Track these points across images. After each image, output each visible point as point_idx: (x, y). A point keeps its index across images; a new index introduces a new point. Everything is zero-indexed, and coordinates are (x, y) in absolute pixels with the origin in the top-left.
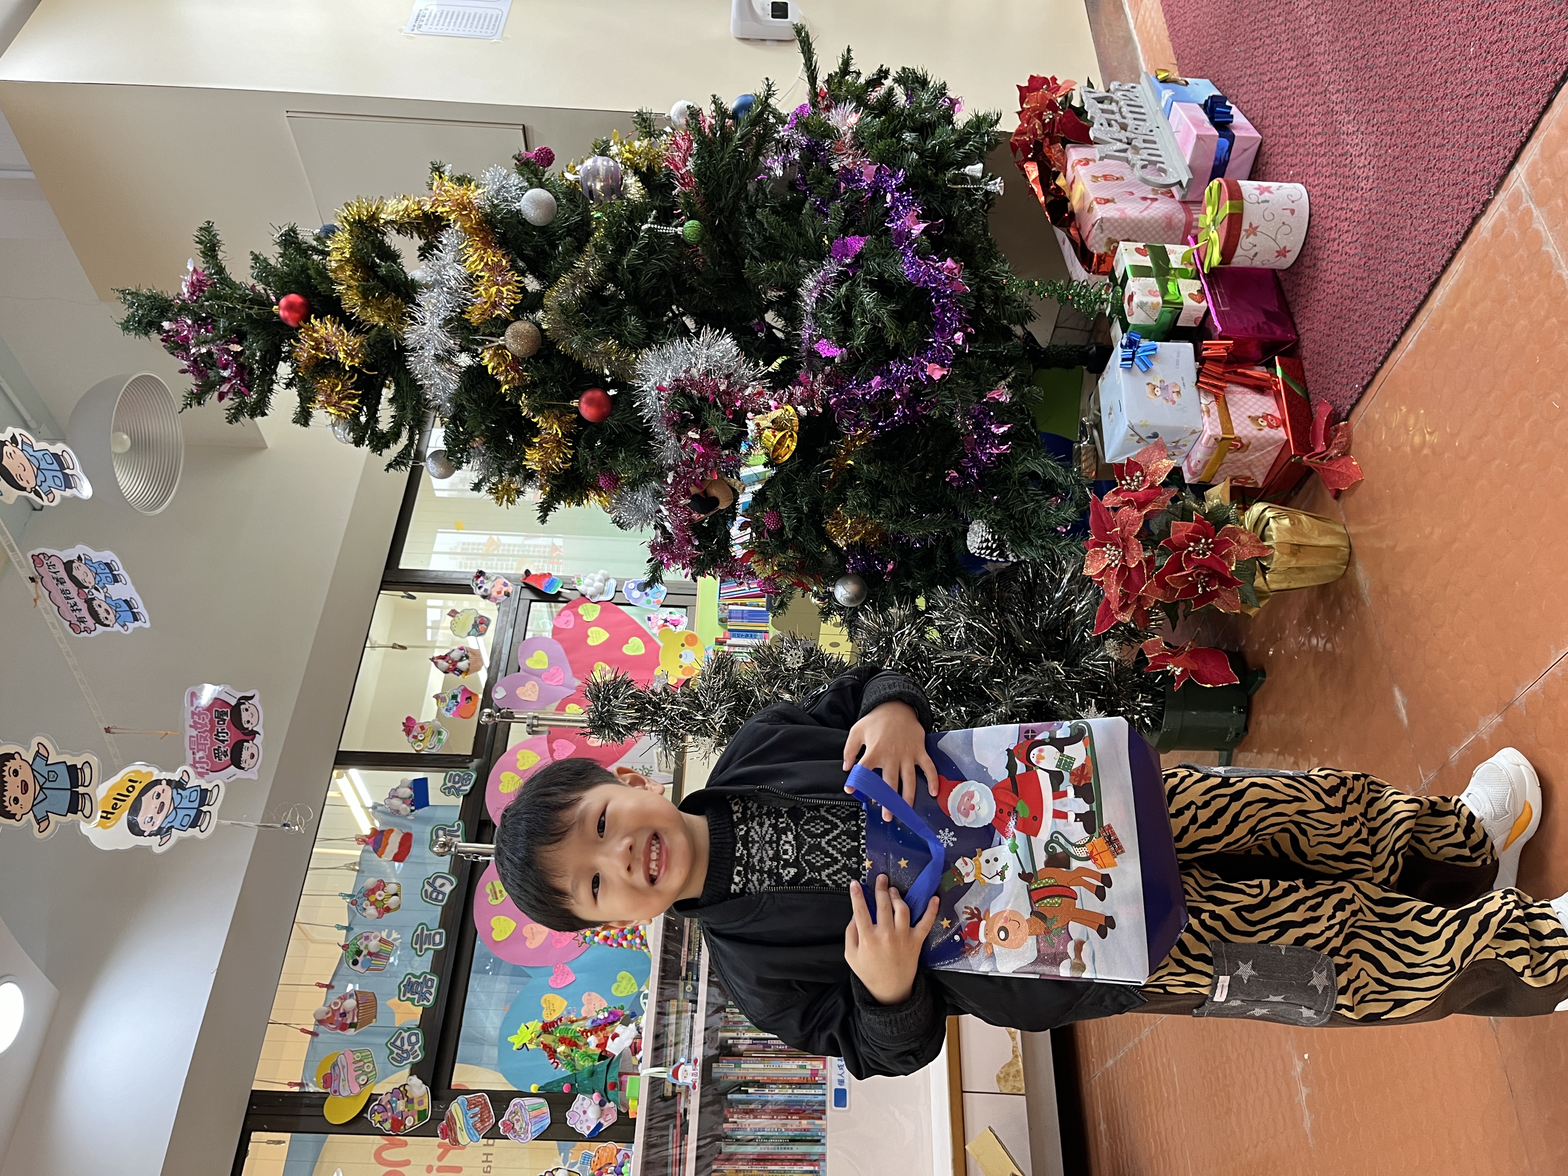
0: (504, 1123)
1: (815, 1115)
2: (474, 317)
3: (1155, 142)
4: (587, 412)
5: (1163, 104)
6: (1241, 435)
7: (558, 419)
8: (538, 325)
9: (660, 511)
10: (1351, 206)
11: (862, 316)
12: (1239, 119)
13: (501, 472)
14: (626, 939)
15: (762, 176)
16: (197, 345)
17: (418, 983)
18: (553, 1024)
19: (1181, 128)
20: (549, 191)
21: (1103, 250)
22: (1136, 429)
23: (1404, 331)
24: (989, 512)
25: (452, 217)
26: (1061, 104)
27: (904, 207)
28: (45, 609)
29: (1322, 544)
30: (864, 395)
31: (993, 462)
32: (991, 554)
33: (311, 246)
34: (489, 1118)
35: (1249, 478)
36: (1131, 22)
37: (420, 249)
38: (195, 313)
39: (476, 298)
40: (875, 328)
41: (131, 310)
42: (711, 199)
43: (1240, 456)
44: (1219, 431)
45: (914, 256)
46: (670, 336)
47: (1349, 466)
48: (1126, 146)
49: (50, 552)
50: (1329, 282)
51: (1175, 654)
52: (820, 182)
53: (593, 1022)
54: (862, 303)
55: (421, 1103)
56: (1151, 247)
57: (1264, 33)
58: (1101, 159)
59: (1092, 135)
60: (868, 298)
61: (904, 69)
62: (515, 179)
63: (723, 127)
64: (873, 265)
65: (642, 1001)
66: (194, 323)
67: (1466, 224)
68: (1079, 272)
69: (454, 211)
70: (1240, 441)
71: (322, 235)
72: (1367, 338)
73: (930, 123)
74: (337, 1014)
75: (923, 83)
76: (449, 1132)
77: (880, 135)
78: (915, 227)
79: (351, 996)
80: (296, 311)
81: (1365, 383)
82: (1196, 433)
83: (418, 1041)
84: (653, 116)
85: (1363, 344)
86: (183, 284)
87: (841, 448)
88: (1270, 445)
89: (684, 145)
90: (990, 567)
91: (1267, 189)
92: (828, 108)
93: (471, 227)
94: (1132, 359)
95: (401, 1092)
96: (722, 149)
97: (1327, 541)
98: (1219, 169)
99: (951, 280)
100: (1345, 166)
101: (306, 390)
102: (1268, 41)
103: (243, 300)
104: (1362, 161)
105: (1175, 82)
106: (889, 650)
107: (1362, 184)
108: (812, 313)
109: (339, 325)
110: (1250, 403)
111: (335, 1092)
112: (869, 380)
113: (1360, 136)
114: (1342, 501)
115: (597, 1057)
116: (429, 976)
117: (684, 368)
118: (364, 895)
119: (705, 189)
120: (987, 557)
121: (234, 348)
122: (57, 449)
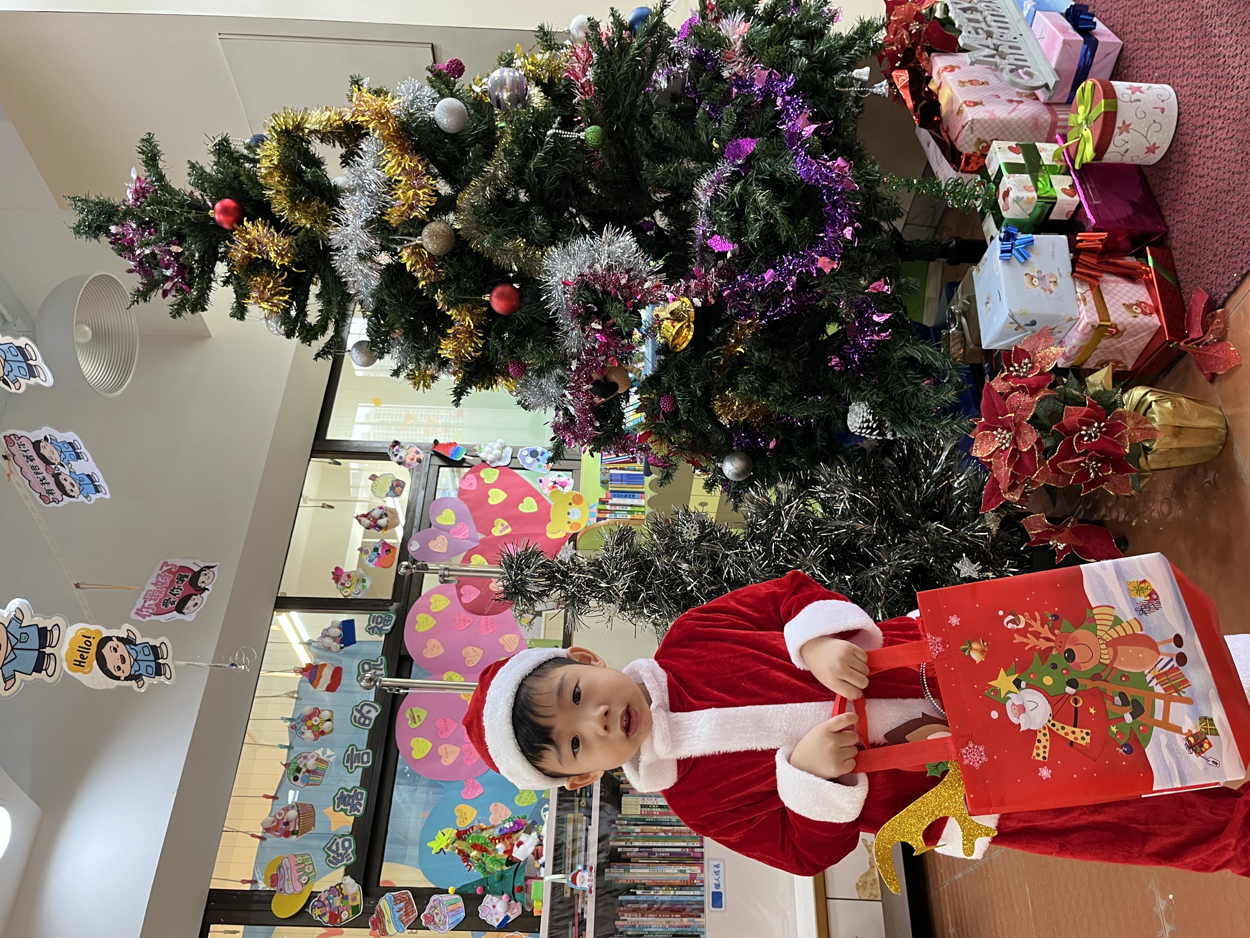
0: (425, 916)
1: (694, 913)
2: (393, 218)
3: (1019, 48)
4: (498, 306)
5: (1026, 13)
6: (1116, 322)
7: (470, 312)
8: (451, 226)
9: (564, 396)
10: (1225, 104)
11: (755, 213)
12: (1100, 27)
13: (418, 360)
15: (648, 89)
16: (140, 247)
17: (350, 796)
18: (465, 832)
19: (1045, 35)
20: (460, 99)
21: (974, 150)
22: (1015, 318)
24: (872, 395)
25: (371, 126)
26: (927, 14)
27: (794, 109)
28: (18, 483)
29: (1202, 425)
30: (756, 287)
31: (873, 348)
32: (870, 434)
33: (242, 155)
34: (413, 911)
35: (1120, 362)
37: (342, 156)
38: (139, 218)
39: (395, 200)
40: (767, 224)
41: (82, 216)
42: (609, 106)
43: (1114, 341)
44: (1095, 318)
45: (806, 155)
46: (574, 235)
47: (1226, 351)
48: (994, 52)
49: (19, 433)
50: (1201, 177)
51: (1059, 531)
52: (709, 89)
53: (500, 831)
54: (755, 200)
55: (354, 899)
56: (1021, 146)
58: (967, 65)
59: (961, 42)
60: (761, 196)
62: (428, 90)
63: (620, 38)
65: (542, 814)
66: (138, 227)
68: (944, 170)
69: (373, 120)
70: (1116, 328)
71: (253, 144)
72: (1246, 229)
73: (815, 31)
74: (282, 823)
76: (379, 925)
77: (770, 42)
78: (806, 129)
79: (293, 807)
80: (232, 215)
81: (1244, 272)
82: (1073, 321)
83: (350, 846)
84: (553, 30)
85: (1242, 235)
86: (128, 191)
87: (731, 336)
88: (1144, 331)
89: (583, 56)
90: (865, 445)
92: (717, 20)
93: (389, 134)
94: (1011, 252)
95: (337, 890)
96: (620, 59)
97: (1205, 423)
99: (841, 177)
101: (241, 288)
103: (181, 204)
106: (776, 521)
108: (706, 212)
109: (270, 227)
110: (1124, 292)
111: (281, 890)
112: (761, 273)
114: (1217, 384)
115: (504, 862)
116: (359, 790)
117: (587, 264)
118: (302, 721)
119: (605, 97)
120: (867, 436)
121: (175, 249)
122: (21, 342)
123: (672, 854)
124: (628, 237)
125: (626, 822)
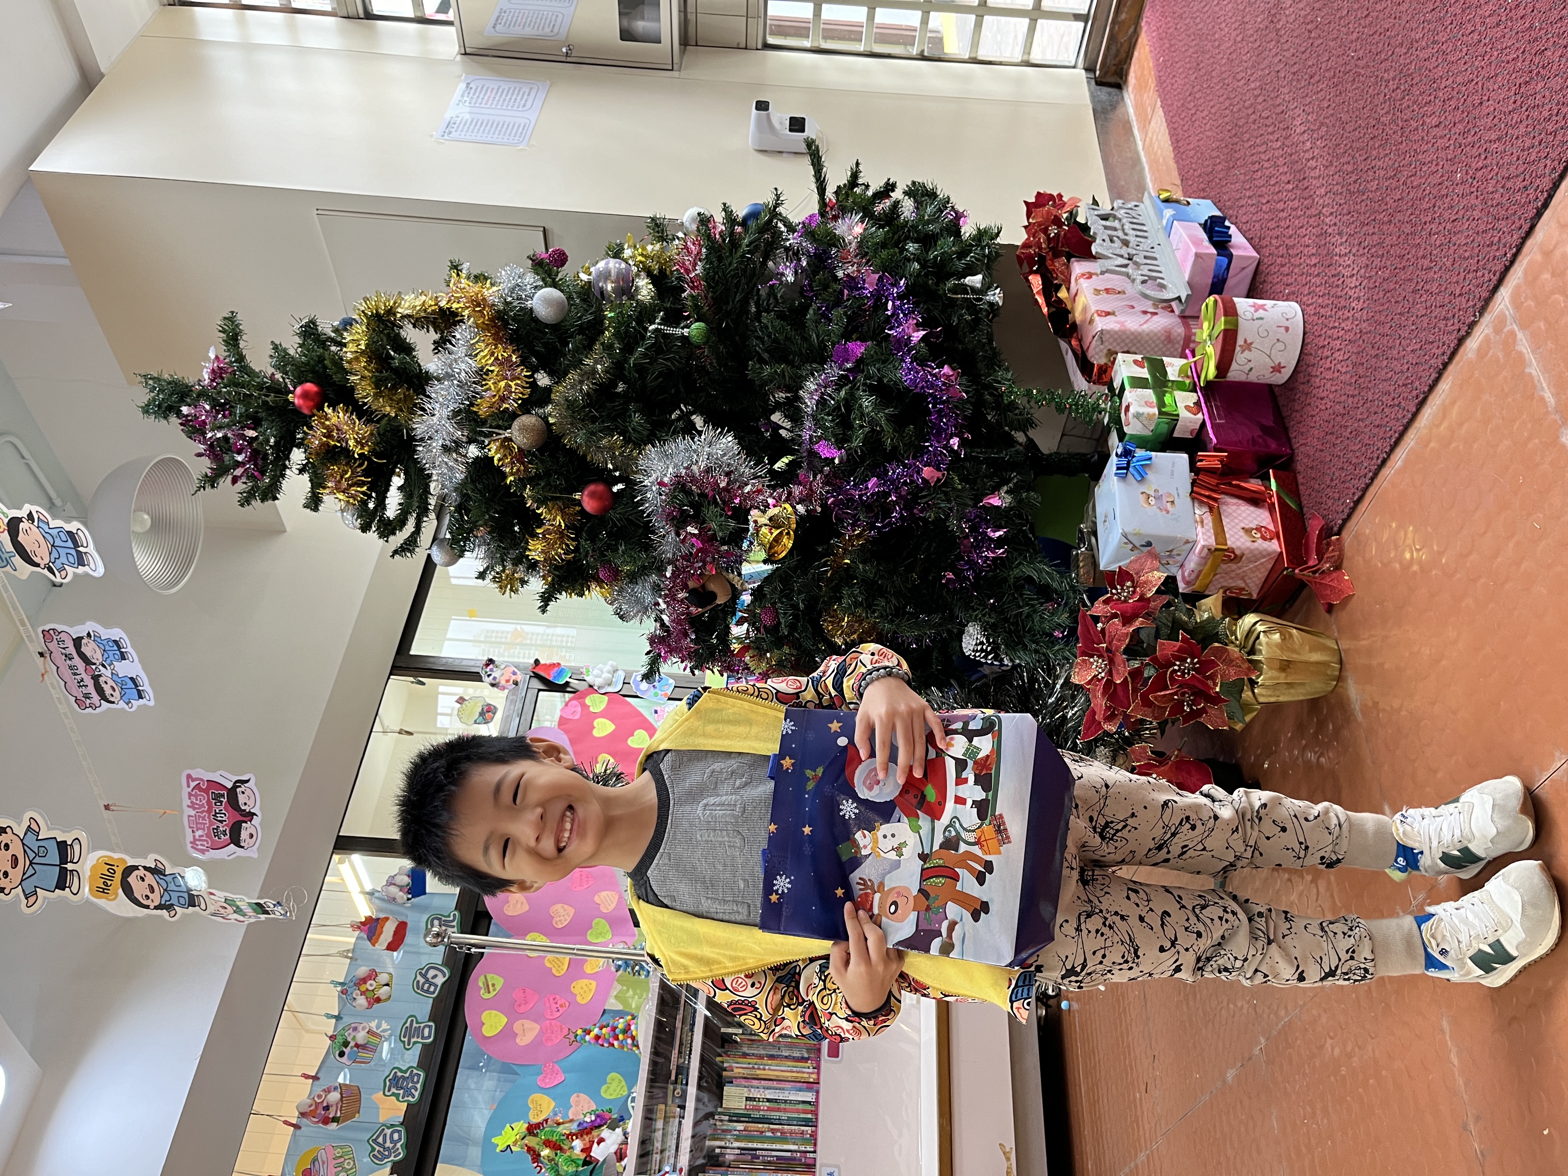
2: (483, 410)
3: (1155, 259)
4: (589, 505)
5: (1164, 222)
6: (1234, 546)
7: (562, 511)
8: (545, 419)
9: (658, 604)
10: (1343, 325)
11: (861, 419)
12: (1237, 238)
13: (504, 561)
14: (617, 1039)
15: (774, 281)
16: (212, 430)
17: (404, 1078)
18: (538, 1126)
19: (1181, 245)
20: (562, 291)
21: (1103, 361)
22: (1130, 537)
23: (1393, 448)
24: (984, 615)
25: (466, 313)
26: (1067, 219)
27: (905, 315)
28: (52, 684)
29: (1313, 660)
30: (860, 496)
31: (989, 565)
32: (985, 657)
33: (330, 337)
35: (1243, 589)
36: (1140, 144)
37: (435, 342)
38: (214, 399)
39: (485, 391)
40: (873, 431)
41: (152, 394)
42: (718, 303)
43: (1233, 566)
44: (1212, 542)
45: (911, 363)
46: (674, 433)
47: (1340, 580)
48: (1127, 262)
49: (60, 628)
50: (1322, 399)
51: (1162, 764)
52: (826, 287)
53: (579, 1126)
54: (861, 406)
56: (1148, 359)
57: (1263, 156)
58: (1103, 273)
59: (1094, 249)
60: (867, 402)
61: (914, 183)
62: (530, 278)
63: (732, 233)
64: (872, 370)
65: (630, 1105)
66: (212, 408)
67: (1452, 345)
68: (1080, 383)
69: (467, 308)
70: (1233, 552)
71: (341, 327)
72: (1358, 454)
73: (933, 234)
74: (321, 1107)
75: (933, 195)
77: (884, 245)
78: (915, 334)
79: (335, 1089)
80: (312, 400)
81: (1356, 498)
82: (1190, 543)
83: (400, 1139)
84: (666, 222)
85: (1354, 461)
86: (205, 370)
87: (839, 547)
88: (1264, 557)
89: (694, 250)
90: (986, 670)
91: (1262, 307)
92: (835, 218)
93: (483, 323)
94: (1127, 468)
96: (731, 255)
97: (1318, 657)
98: (1218, 286)
99: (948, 386)
100: (1337, 286)
101: (317, 477)
102: (1266, 165)
103: (260, 387)
104: (1353, 282)
105: (1177, 201)
107: (1353, 305)
108: (812, 415)
109: (352, 414)
110: (1244, 515)
112: (866, 481)
113: (1352, 258)
114: (1334, 615)
115: (581, 1163)
116: (415, 1071)
117: (685, 465)
118: (355, 985)
119: (713, 292)
120: (983, 660)
121: (252, 433)
122: (73, 526)
123: (778, 1158)
124: (730, 439)
125: (727, 1118)
